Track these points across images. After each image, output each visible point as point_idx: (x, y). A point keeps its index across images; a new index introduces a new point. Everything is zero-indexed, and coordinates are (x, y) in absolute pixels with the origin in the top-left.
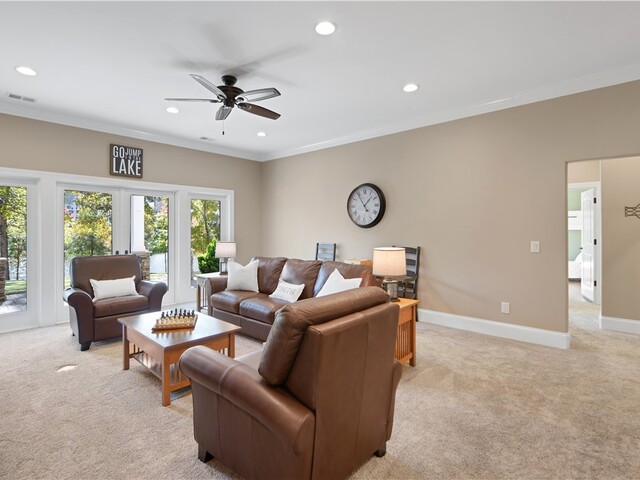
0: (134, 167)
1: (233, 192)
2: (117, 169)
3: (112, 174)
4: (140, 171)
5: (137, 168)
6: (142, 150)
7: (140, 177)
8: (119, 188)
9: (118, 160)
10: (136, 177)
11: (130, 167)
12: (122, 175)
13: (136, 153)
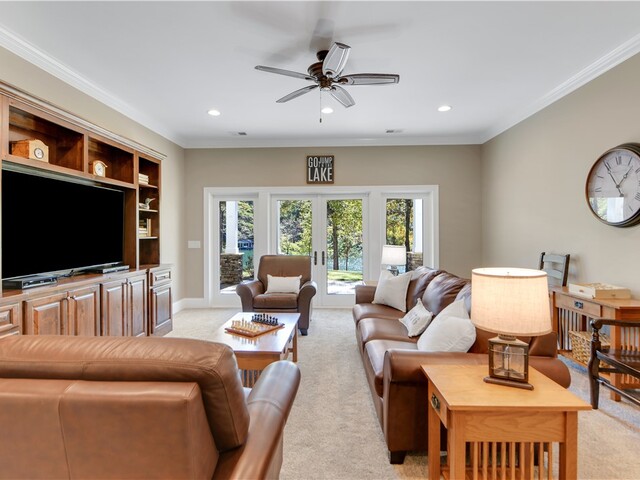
0: (326, 174)
1: (437, 187)
2: (312, 178)
3: (309, 183)
4: (332, 177)
5: (329, 174)
6: (333, 157)
7: (332, 183)
8: (317, 195)
9: (313, 169)
10: (328, 183)
11: (323, 174)
12: (316, 182)
13: (327, 161)
